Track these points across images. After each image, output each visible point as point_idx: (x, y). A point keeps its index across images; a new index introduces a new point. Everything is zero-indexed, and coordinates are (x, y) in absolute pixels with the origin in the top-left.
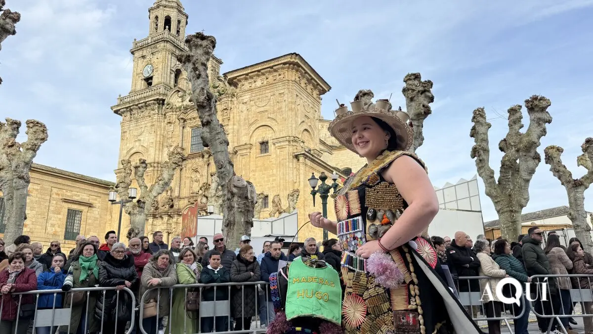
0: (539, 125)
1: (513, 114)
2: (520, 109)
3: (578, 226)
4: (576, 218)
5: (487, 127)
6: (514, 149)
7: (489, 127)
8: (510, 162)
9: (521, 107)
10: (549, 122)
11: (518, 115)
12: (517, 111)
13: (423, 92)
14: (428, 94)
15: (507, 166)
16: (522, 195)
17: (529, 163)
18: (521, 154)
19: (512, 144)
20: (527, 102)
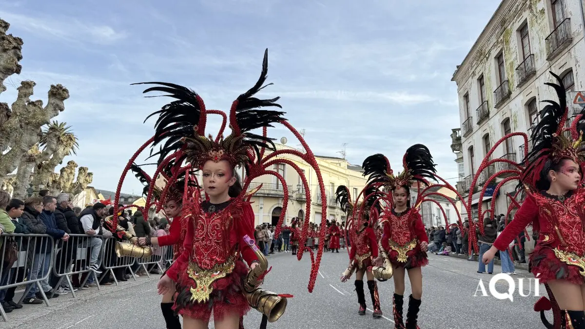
0: (55, 110)
1: (27, 88)
2: (34, 86)
3: (18, 194)
4: (19, 188)
5: (2, 89)
6: (17, 119)
7: (4, 91)
8: (11, 130)
9: (35, 84)
10: (62, 110)
11: (30, 90)
12: (31, 86)
13: (15, 48)
14: (18, 51)
15: (6, 131)
16: (13, 163)
17: (33, 137)
18: (29, 127)
19: (18, 114)
20: (53, 86)
